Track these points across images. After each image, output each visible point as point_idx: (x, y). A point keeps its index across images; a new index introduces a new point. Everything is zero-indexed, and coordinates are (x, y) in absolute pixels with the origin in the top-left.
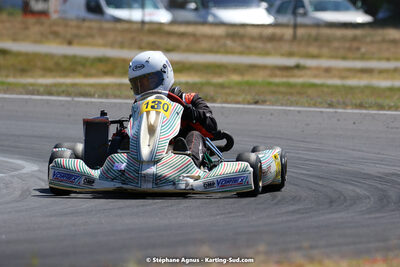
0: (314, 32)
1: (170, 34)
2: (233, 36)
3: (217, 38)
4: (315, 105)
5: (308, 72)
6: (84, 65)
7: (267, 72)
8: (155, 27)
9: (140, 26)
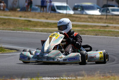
0: (111, 17)
1: (73, 17)
2: (90, 18)
3: (86, 18)
4: (112, 36)
5: (110, 28)
6: (51, 25)
7: (99, 27)
8: (69, 15)
9: (65, 15)
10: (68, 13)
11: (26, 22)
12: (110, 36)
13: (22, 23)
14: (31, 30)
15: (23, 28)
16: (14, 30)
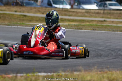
0: (109, 11)
1: (70, 11)
2: (87, 12)
3: (83, 13)
4: (109, 31)
5: (107, 22)
7: (96, 22)
8: (66, 10)
9: (62, 9)
10: (64, 7)
11: (22, 16)
12: (108, 31)
13: (18, 17)
14: (27, 25)
15: (19, 23)
16: (9, 25)
